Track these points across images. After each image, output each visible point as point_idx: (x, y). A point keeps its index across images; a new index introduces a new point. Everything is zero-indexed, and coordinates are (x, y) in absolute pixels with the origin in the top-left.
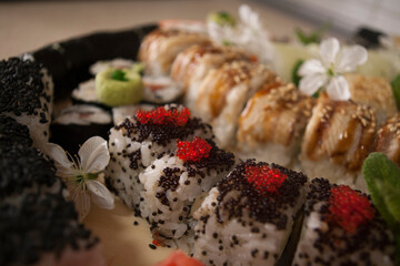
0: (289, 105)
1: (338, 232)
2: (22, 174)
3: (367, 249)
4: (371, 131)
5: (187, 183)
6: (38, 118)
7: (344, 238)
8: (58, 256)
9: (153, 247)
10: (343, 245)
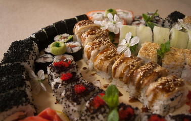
0: (109, 59)
1: (92, 108)
2: (14, 84)
3: (98, 114)
4: (132, 71)
5: (60, 88)
6: (27, 63)
7: (93, 110)
8: (18, 107)
9: (56, 103)
10: (92, 111)
